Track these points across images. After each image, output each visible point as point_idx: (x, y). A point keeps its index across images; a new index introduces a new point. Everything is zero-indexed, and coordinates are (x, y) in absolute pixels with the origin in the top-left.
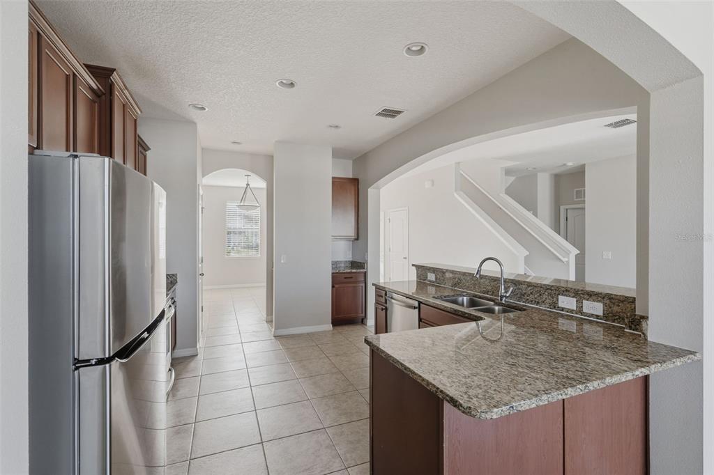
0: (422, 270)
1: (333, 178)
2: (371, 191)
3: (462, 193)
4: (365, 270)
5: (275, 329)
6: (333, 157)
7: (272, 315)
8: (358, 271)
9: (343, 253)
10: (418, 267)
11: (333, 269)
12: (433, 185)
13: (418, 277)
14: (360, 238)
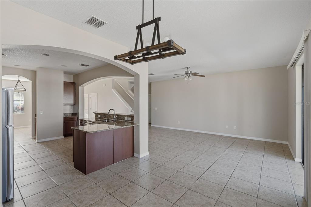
0: (96, 114)
1: (64, 82)
2: (80, 88)
3: (114, 89)
4: (77, 116)
5: (38, 140)
6: (64, 74)
7: (36, 136)
8: (75, 116)
9: (69, 110)
10: (95, 113)
11: (64, 116)
12: (105, 86)
13: (95, 116)
14: (76, 104)
